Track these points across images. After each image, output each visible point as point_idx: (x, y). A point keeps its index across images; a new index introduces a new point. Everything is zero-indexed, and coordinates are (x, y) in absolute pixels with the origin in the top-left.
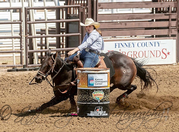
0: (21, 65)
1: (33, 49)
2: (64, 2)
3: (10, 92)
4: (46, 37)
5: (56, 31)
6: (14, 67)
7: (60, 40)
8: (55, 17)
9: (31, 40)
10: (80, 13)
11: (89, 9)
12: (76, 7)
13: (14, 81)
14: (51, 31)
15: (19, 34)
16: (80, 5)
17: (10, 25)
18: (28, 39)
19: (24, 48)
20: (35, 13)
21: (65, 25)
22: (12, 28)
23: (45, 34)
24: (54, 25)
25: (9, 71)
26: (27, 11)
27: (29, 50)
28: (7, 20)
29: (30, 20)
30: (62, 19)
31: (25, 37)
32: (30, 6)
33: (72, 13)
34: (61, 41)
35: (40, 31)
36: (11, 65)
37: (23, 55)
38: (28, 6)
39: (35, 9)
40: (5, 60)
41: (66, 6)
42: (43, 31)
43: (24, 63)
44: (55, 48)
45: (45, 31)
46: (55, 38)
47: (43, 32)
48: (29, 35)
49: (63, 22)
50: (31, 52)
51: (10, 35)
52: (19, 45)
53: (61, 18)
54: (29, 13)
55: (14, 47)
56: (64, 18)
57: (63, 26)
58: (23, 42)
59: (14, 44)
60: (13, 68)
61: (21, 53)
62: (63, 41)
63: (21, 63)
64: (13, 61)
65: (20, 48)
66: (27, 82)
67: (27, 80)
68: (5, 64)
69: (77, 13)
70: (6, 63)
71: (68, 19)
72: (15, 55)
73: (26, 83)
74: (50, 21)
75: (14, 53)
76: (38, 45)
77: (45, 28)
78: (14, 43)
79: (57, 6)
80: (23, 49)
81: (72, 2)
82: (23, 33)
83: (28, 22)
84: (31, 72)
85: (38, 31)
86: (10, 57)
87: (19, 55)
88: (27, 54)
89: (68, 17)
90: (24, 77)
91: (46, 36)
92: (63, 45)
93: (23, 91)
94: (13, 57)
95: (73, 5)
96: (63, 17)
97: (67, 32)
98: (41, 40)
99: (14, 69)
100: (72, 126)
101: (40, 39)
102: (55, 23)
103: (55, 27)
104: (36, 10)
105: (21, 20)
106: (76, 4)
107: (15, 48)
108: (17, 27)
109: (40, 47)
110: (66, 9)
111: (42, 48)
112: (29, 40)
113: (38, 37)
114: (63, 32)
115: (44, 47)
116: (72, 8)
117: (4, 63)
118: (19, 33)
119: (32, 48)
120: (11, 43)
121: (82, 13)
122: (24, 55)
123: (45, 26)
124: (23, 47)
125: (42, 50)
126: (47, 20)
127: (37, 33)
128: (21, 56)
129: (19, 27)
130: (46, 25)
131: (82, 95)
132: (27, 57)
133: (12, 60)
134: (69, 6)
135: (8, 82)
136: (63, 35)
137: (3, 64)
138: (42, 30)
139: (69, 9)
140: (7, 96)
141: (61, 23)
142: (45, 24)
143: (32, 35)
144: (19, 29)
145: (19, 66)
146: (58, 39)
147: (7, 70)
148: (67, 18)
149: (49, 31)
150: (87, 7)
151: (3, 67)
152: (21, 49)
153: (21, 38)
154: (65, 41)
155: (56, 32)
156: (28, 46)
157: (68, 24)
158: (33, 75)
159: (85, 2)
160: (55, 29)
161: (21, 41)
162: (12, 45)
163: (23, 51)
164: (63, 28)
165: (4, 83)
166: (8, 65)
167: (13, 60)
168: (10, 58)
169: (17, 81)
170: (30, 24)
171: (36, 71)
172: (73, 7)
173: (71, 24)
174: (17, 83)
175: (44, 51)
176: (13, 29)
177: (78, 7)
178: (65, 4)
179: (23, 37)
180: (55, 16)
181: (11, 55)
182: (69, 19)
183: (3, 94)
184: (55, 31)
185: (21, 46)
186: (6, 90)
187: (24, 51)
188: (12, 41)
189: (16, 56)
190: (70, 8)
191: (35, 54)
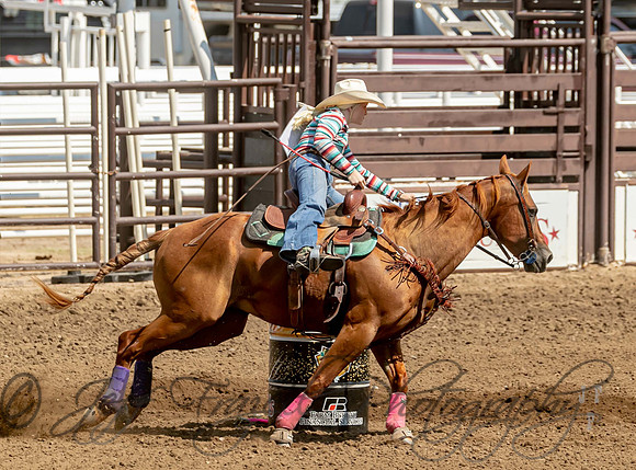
0: (94, 263)
1: (132, 215)
2: (231, 69)
3: (59, 347)
4: (172, 178)
5: (205, 159)
6: (71, 270)
7: (216, 187)
8: (201, 117)
9: (126, 184)
10: (280, 104)
11: (307, 92)
12: (266, 85)
13: (72, 313)
14: (191, 159)
15: (90, 167)
16: (280, 80)
17: (63, 137)
18: (118, 183)
19: (104, 210)
20: (138, 101)
21: (231, 141)
22: (66, 147)
23: (171, 167)
24: (197, 141)
25: (56, 281)
26: (116, 95)
27: (121, 216)
28: (53, 121)
29: (123, 124)
30: (222, 123)
31: (106, 176)
32: (126, 80)
33: (255, 104)
34: (220, 191)
35: (154, 157)
36: (64, 261)
37: (101, 232)
38: (117, 79)
39: (139, 89)
40: (44, 246)
41: (236, 80)
42: (163, 160)
43: (105, 258)
44: (200, 212)
45: (169, 157)
46: (201, 182)
47: (165, 161)
48: (121, 171)
49: (225, 132)
50: (128, 223)
51: (60, 169)
52: (90, 201)
53: (221, 118)
54: (119, 100)
55: (72, 206)
56: (231, 118)
57: (226, 144)
58: (101, 191)
59: (72, 198)
60: (69, 273)
61: (95, 225)
62: (225, 191)
63: (95, 257)
64: (70, 252)
65: (90, 209)
66: (113, 315)
67: (113, 311)
68: (45, 258)
69: (272, 105)
70: (48, 256)
71: (241, 121)
72: (78, 231)
73: (109, 319)
74: (186, 127)
75: (73, 226)
76: (149, 203)
77: (171, 149)
78: (74, 193)
79: (209, 80)
80: (100, 215)
81: (255, 71)
82: (100, 163)
83: (118, 130)
84: (127, 286)
85: (147, 159)
86: (59, 238)
87: (89, 231)
88: (114, 229)
89: (242, 114)
90: (104, 303)
91: (172, 173)
92: (225, 203)
93: (101, 346)
94: (70, 237)
95: (259, 77)
96: (226, 116)
97: (240, 163)
98: (159, 187)
99: (72, 275)
100: (253, 455)
101: (153, 183)
102: (201, 135)
103: (203, 147)
104: (142, 94)
105: (94, 122)
106: (268, 75)
107: (75, 210)
108: (82, 144)
109: (153, 209)
110: (237, 89)
111: (159, 213)
112: (121, 186)
113: (146, 178)
114: (225, 163)
115: (166, 209)
116: (255, 88)
117: (42, 255)
118: (90, 163)
119: (128, 210)
120: (65, 193)
121: (285, 103)
122: (103, 231)
123: (170, 142)
124: (101, 209)
125: (160, 218)
126: (175, 124)
127: (146, 164)
128: (95, 237)
129: (90, 143)
130: (173, 139)
131: (282, 359)
132: (114, 238)
133: (67, 248)
134: (244, 80)
135: (52, 317)
136: (226, 171)
137: (38, 258)
138: (160, 156)
139: (244, 89)
140: (52, 360)
141: (221, 135)
142: (169, 136)
143: (128, 171)
144: (89, 150)
145: (87, 267)
146: (211, 183)
147: (50, 277)
148: (238, 120)
149: (183, 158)
150: (303, 84)
151: (37, 268)
152: (94, 214)
153: (95, 179)
154: (231, 190)
155: (205, 163)
156: (118, 203)
157: (241, 137)
158: (132, 295)
159: (297, 70)
160: (201, 151)
161: (94, 189)
162: (65, 202)
163: (101, 220)
164: (226, 149)
165: (40, 319)
166: (54, 262)
167: (71, 246)
168: (59, 243)
169: (82, 312)
170: (123, 137)
171: (139, 283)
172: (259, 85)
173: (252, 136)
174: (82, 318)
175: (166, 222)
176: (72, 151)
177: (275, 85)
178: (232, 76)
179: (101, 176)
180: (203, 113)
181: (63, 231)
182: (246, 121)
183: (38, 353)
184: (200, 159)
185: (95, 205)
186: (48, 342)
187: (104, 221)
188: (68, 189)
189: (78, 237)
190: (249, 86)
191: (139, 229)
